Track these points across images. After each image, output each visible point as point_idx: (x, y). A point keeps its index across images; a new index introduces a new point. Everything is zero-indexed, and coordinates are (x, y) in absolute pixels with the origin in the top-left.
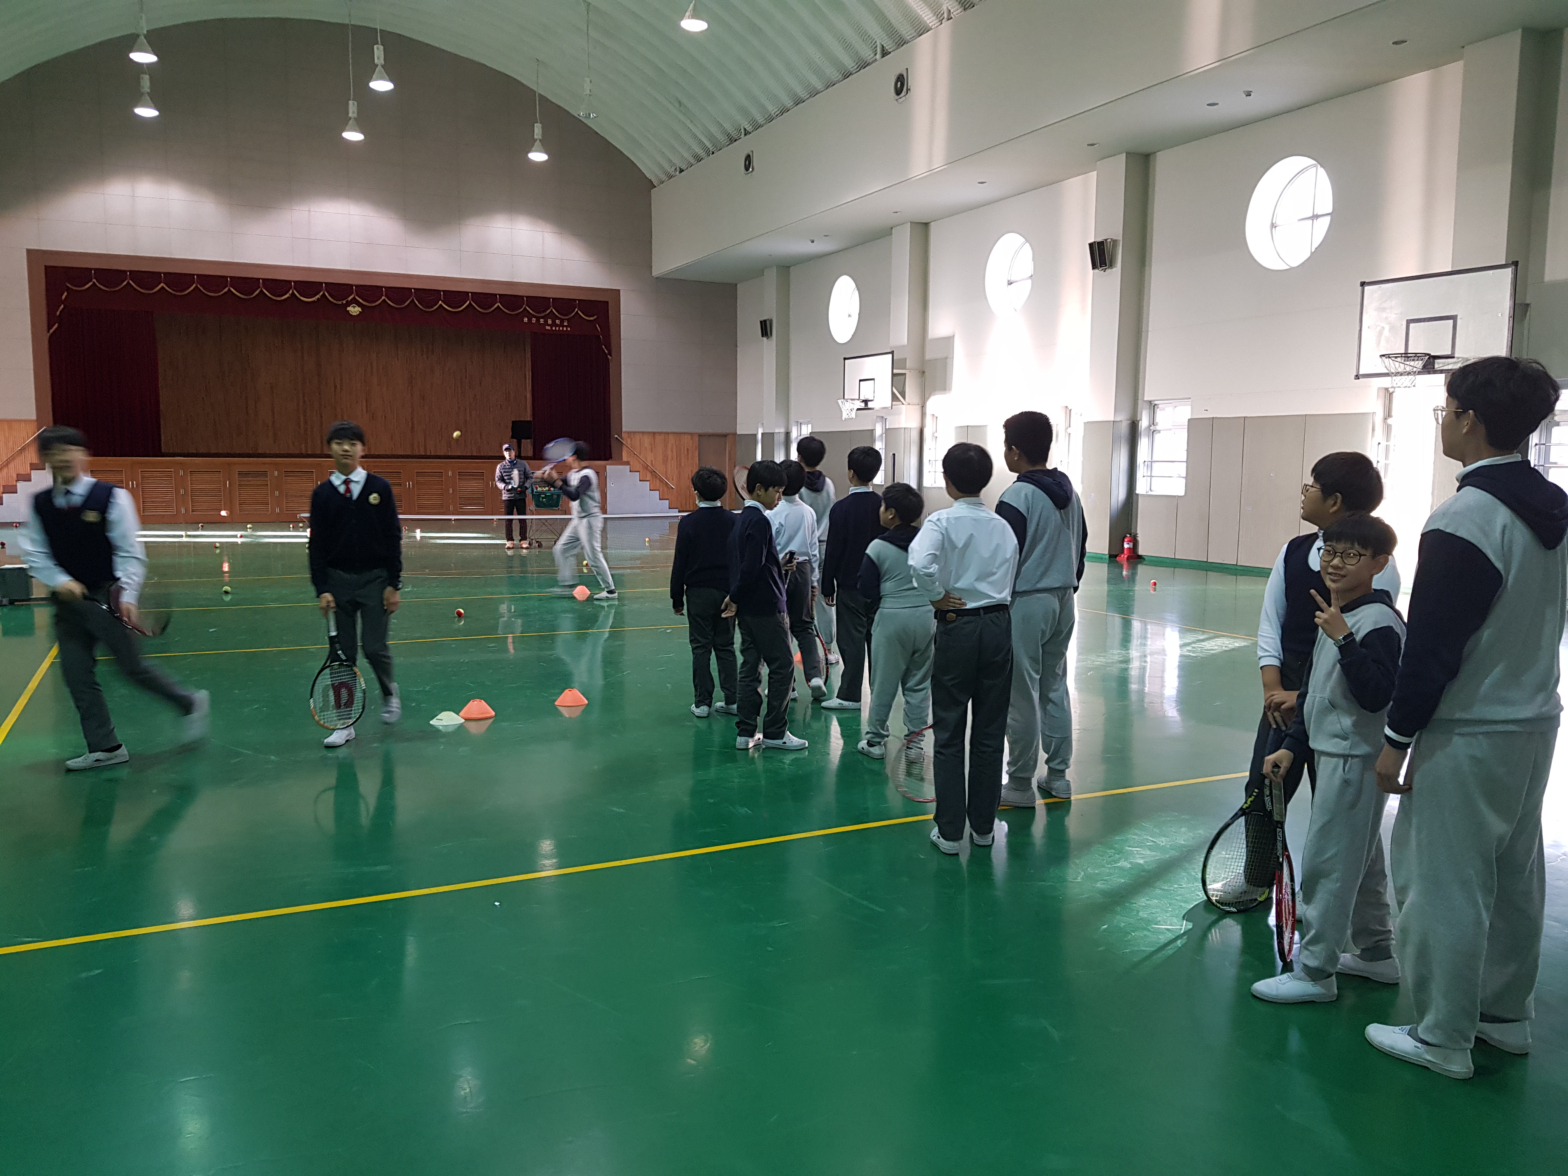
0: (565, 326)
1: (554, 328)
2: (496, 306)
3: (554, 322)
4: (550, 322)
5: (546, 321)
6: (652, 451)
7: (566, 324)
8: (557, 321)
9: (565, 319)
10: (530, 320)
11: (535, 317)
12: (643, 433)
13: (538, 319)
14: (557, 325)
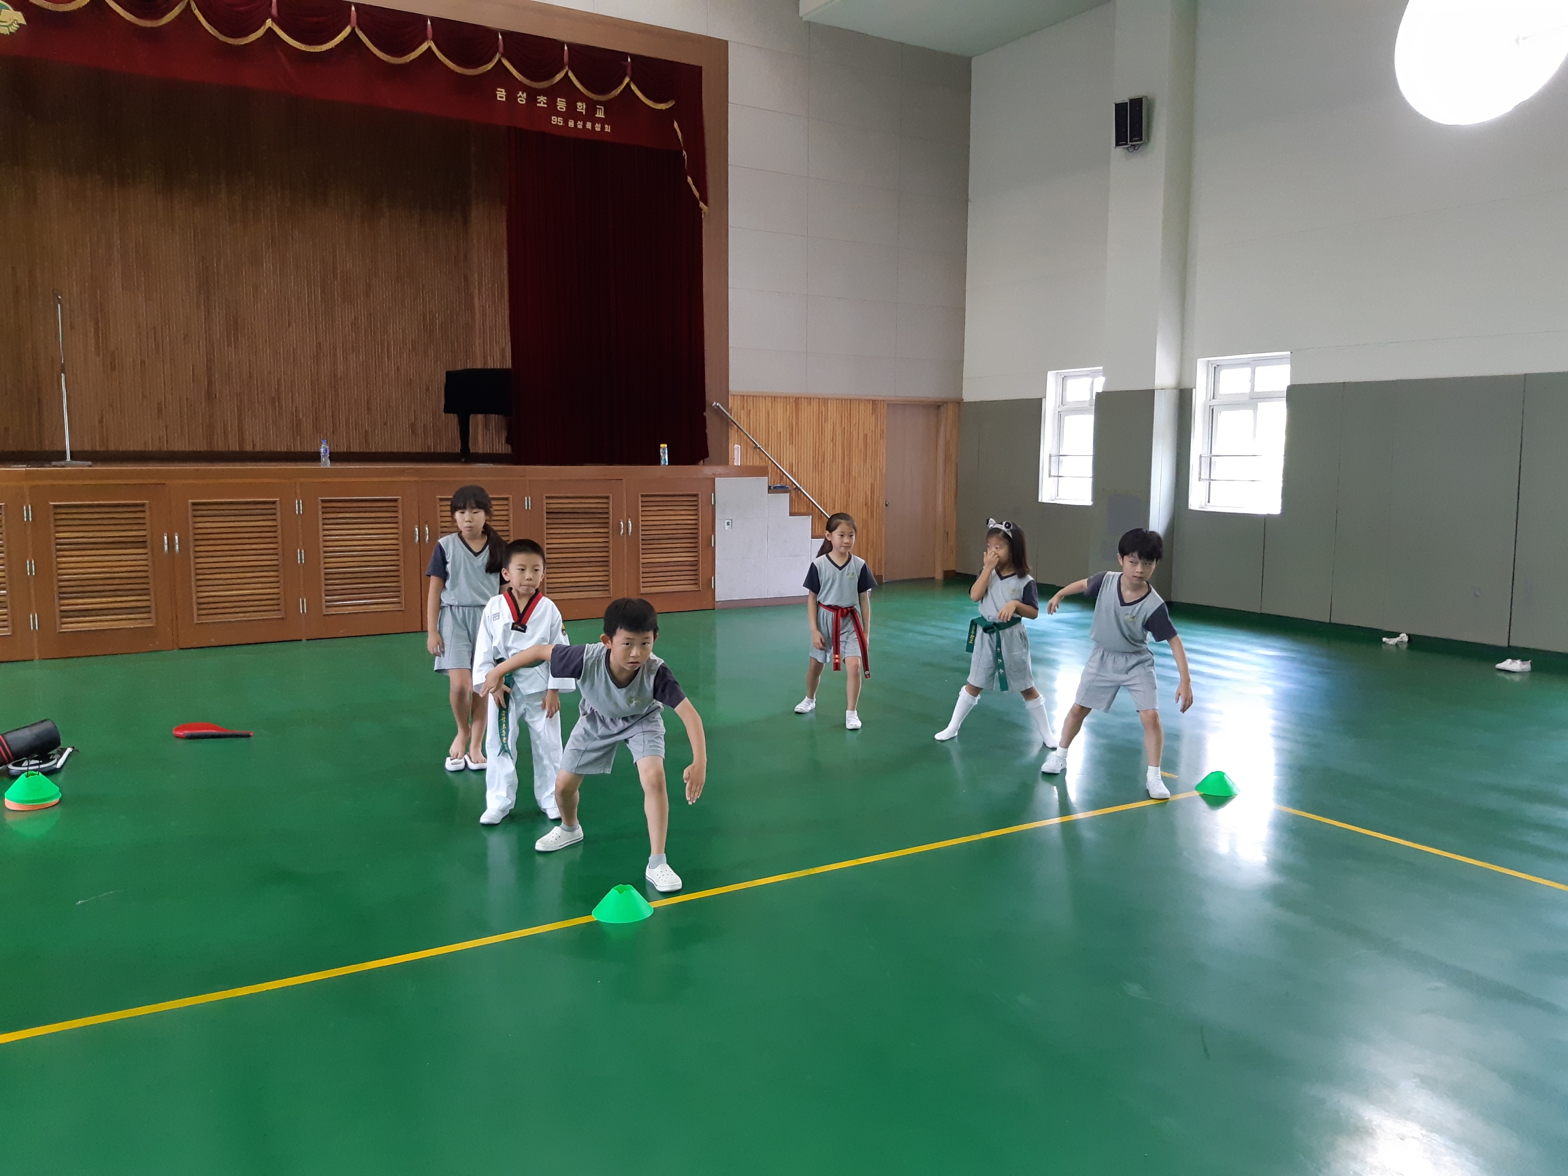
0: (599, 120)
1: (571, 124)
2: (424, 47)
3: (571, 106)
4: (561, 105)
5: (552, 103)
6: (791, 442)
7: (600, 114)
8: (579, 104)
9: (601, 103)
10: (512, 96)
11: (525, 88)
12: (774, 398)
13: (532, 95)
14: (577, 116)
